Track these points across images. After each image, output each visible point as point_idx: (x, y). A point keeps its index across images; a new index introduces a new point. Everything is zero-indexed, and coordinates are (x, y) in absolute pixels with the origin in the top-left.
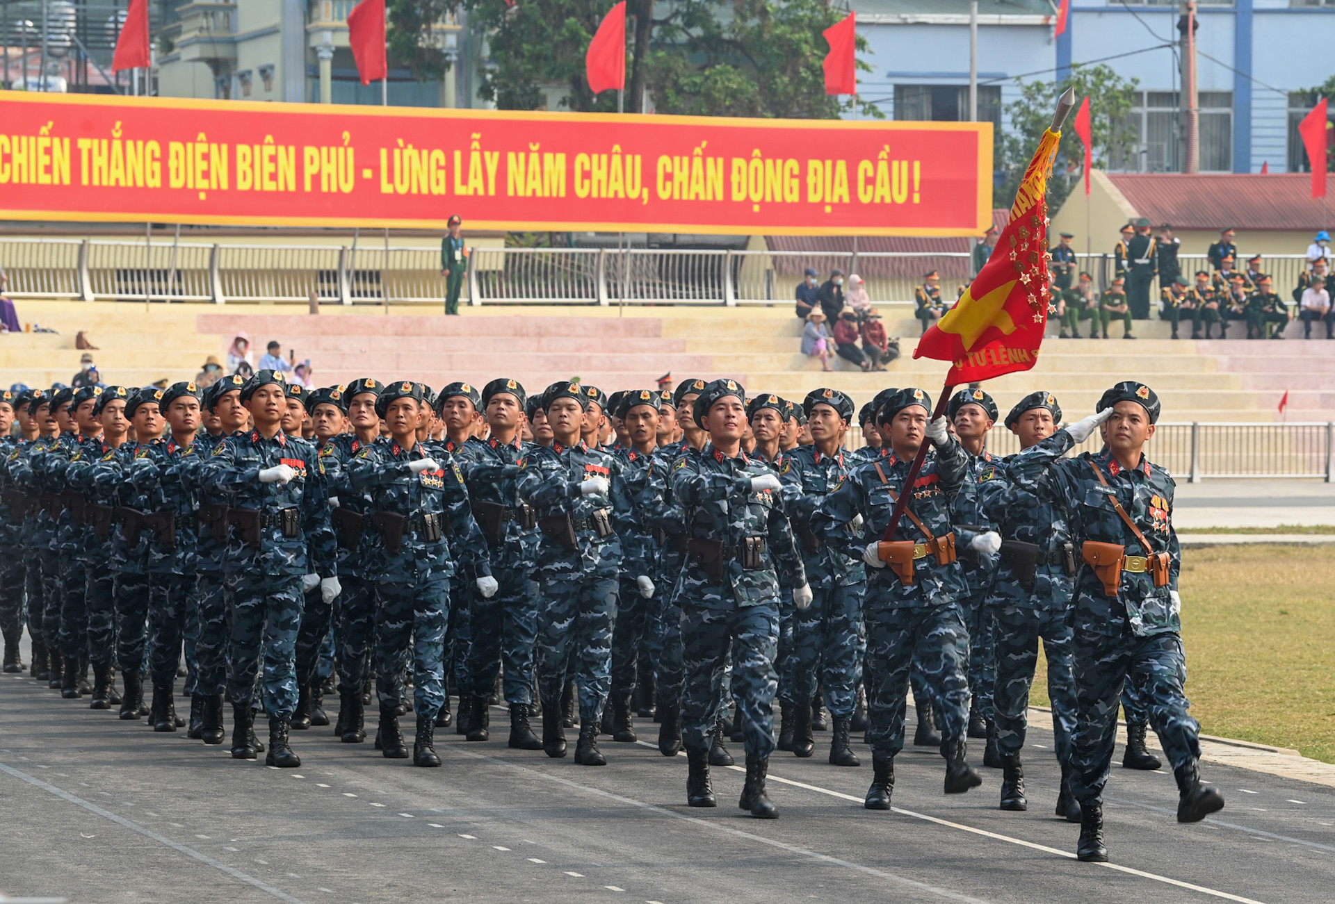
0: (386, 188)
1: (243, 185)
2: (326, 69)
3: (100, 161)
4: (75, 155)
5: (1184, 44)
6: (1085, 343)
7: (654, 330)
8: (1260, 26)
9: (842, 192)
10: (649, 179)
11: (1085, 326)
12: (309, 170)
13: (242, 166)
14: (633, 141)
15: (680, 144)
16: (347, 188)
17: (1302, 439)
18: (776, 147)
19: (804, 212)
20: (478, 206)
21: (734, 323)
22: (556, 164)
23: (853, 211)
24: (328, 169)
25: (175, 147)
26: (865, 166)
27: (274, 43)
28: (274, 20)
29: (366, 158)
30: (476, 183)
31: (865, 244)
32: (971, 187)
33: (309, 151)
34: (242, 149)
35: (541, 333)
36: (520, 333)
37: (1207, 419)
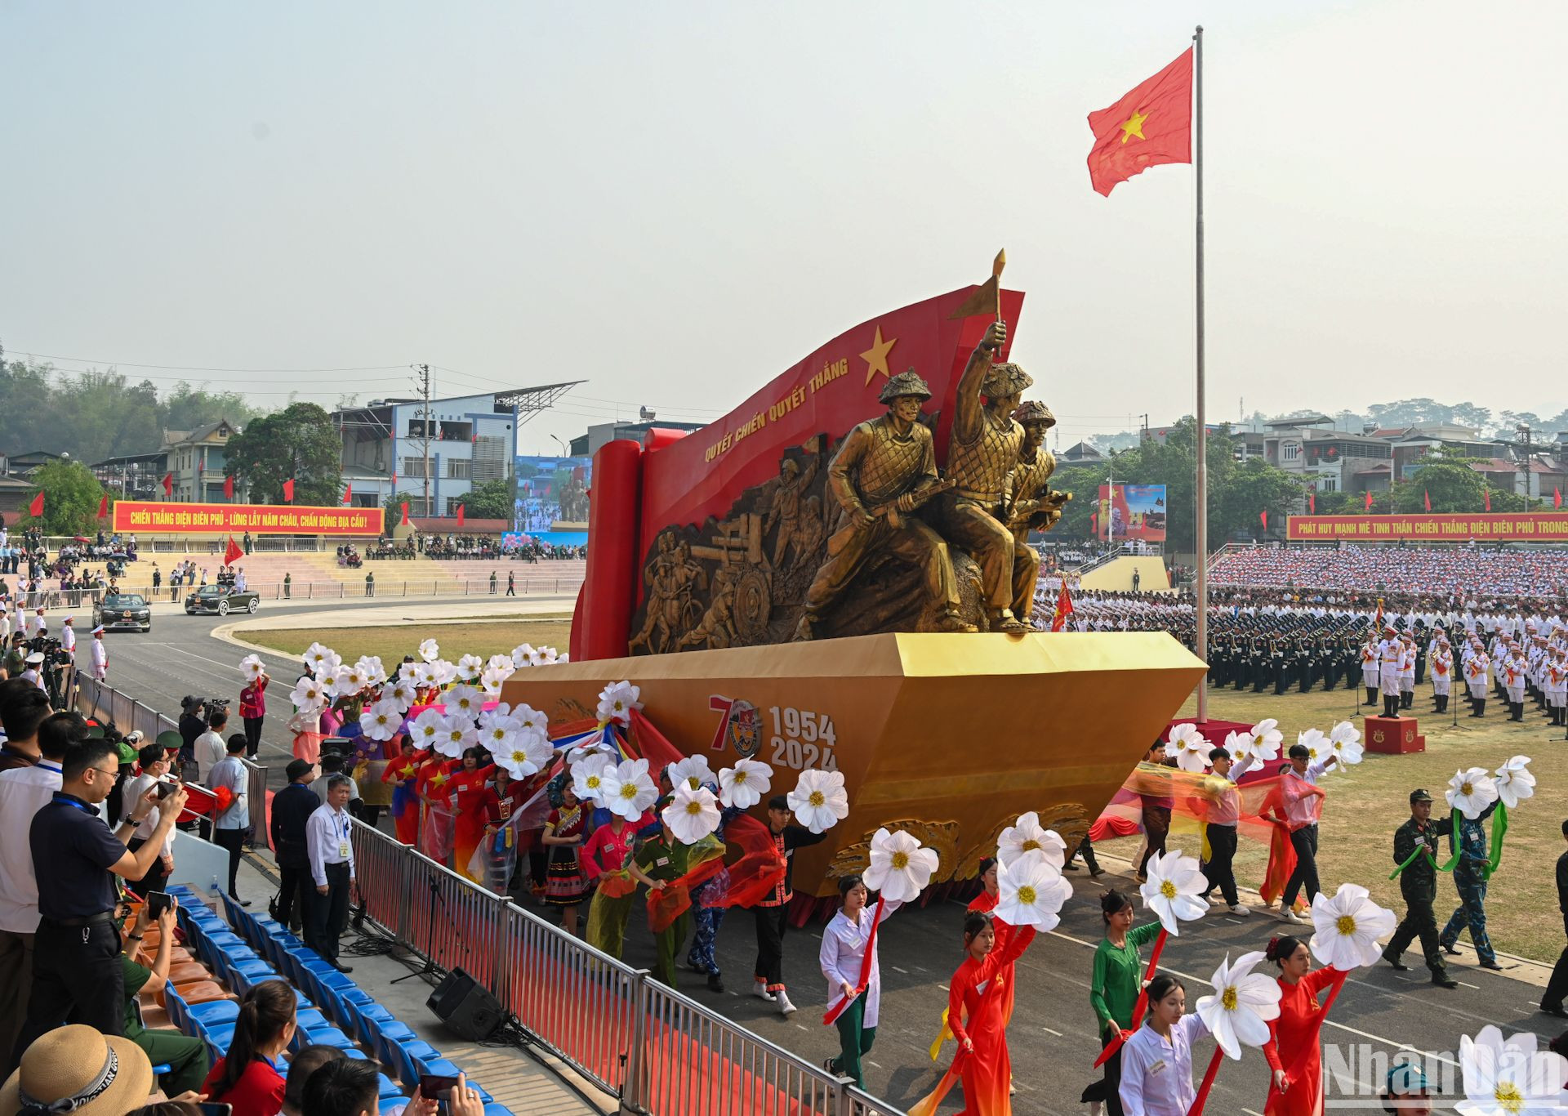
0: (231, 524)
1: (195, 523)
2: (205, 488)
3: (158, 518)
4: (152, 517)
5: (426, 487)
6: (407, 561)
7: (300, 558)
8: (440, 481)
9: (347, 524)
10: (299, 521)
11: (407, 557)
12: (212, 520)
13: (195, 519)
14: (294, 512)
15: (307, 513)
16: (221, 524)
17: (461, 584)
18: (331, 514)
19: (338, 529)
20: (254, 528)
21: (320, 557)
22: (275, 518)
23: (350, 529)
24: (217, 519)
25: (178, 514)
26: (353, 518)
27: (191, 481)
28: (191, 476)
29: (226, 516)
30: (255, 523)
31: (353, 537)
32: (379, 523)
33: (212, 515)
34: (195, 515)
35: (272, 559)
36: (266, 559)
37: (440, 580)
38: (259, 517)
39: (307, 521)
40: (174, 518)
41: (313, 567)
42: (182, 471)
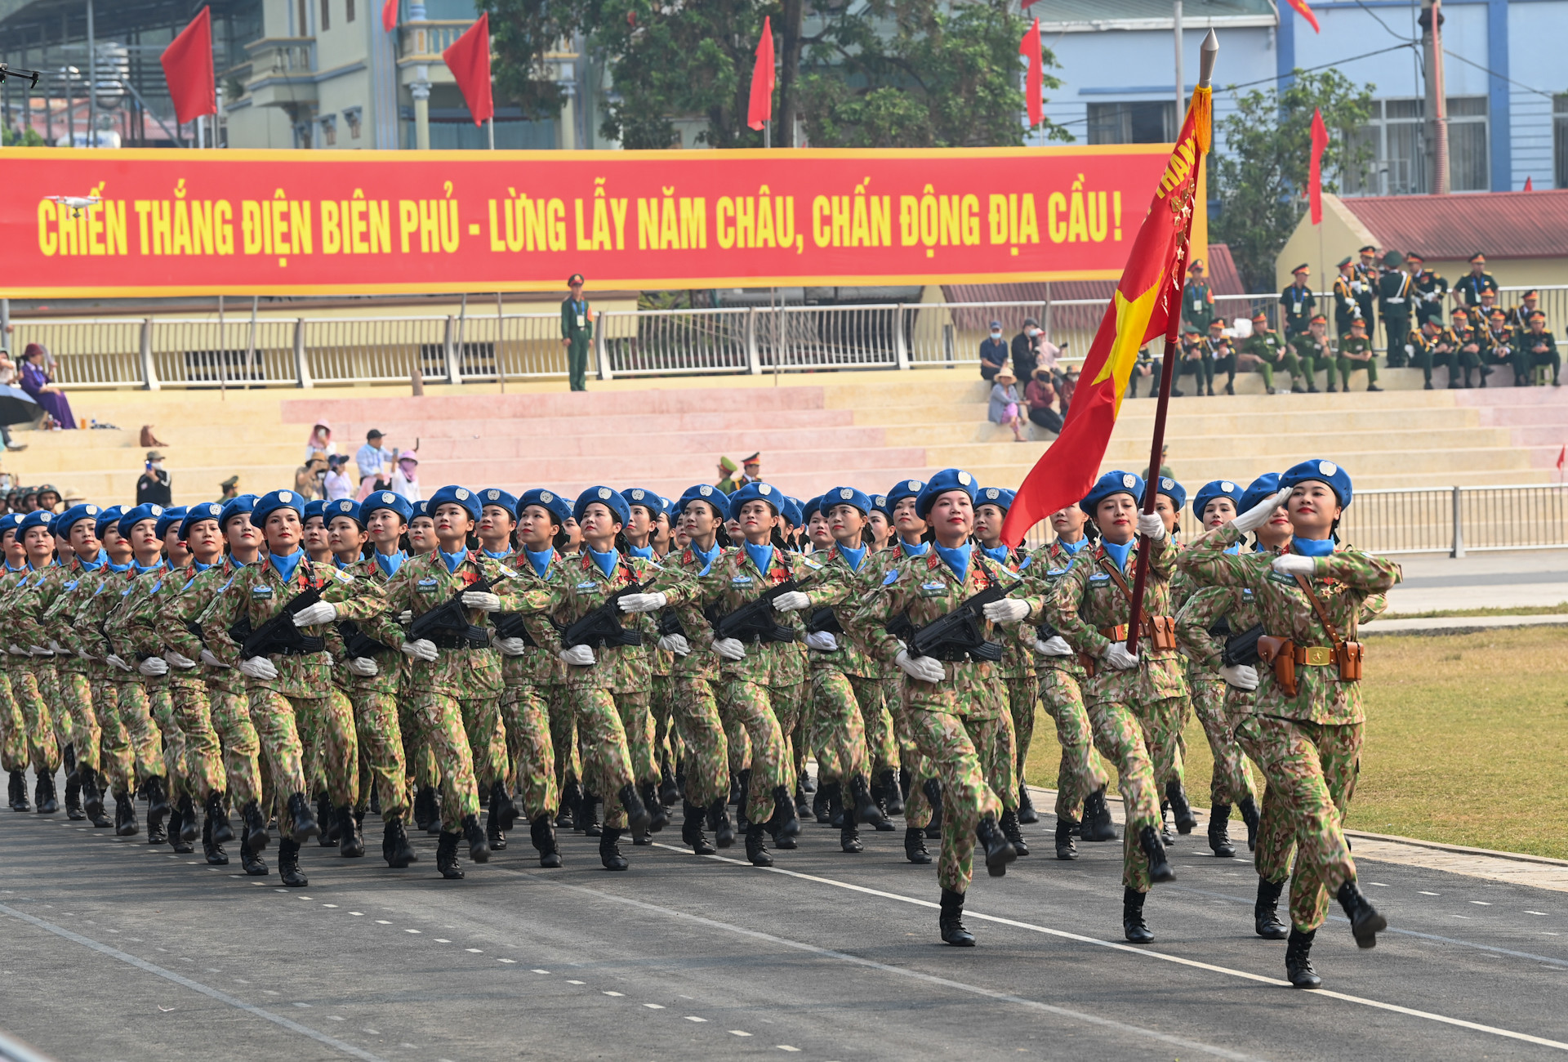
0: (497, 246)
1: (330, 248)
2: (422, 110)
3: (162, 226)
4: (133, 219)
5: (1428, 41)
7: (816, 401)
9: (1031, 231)
10: (803, 224)
12: (407, 228)
13: (328, 226)
14: (786, 180)
15: (838, 182)
16: (452, 247)
18: (951, 182)
19: (987, 256)
20: (605, 263)
21: (907, 390)
22: (694, 210)
23: (1043, 253)
24: (429, 225)
25: (249, 206)
26: (1056, 199)
27: (361, 82)
28: (359, 55)
29: (473, 211)
30: (601, 236)
31: (1059, 290)
33: (406, 205)
34: (328, 206)
35: (683, 408)
36: (658, 409)
37: (1470, 481)
38: (620, 209)
39: (841, 220)
40: (236, 221)
41: (873, 436)
42: (321, 36)
